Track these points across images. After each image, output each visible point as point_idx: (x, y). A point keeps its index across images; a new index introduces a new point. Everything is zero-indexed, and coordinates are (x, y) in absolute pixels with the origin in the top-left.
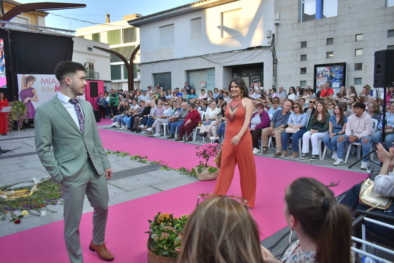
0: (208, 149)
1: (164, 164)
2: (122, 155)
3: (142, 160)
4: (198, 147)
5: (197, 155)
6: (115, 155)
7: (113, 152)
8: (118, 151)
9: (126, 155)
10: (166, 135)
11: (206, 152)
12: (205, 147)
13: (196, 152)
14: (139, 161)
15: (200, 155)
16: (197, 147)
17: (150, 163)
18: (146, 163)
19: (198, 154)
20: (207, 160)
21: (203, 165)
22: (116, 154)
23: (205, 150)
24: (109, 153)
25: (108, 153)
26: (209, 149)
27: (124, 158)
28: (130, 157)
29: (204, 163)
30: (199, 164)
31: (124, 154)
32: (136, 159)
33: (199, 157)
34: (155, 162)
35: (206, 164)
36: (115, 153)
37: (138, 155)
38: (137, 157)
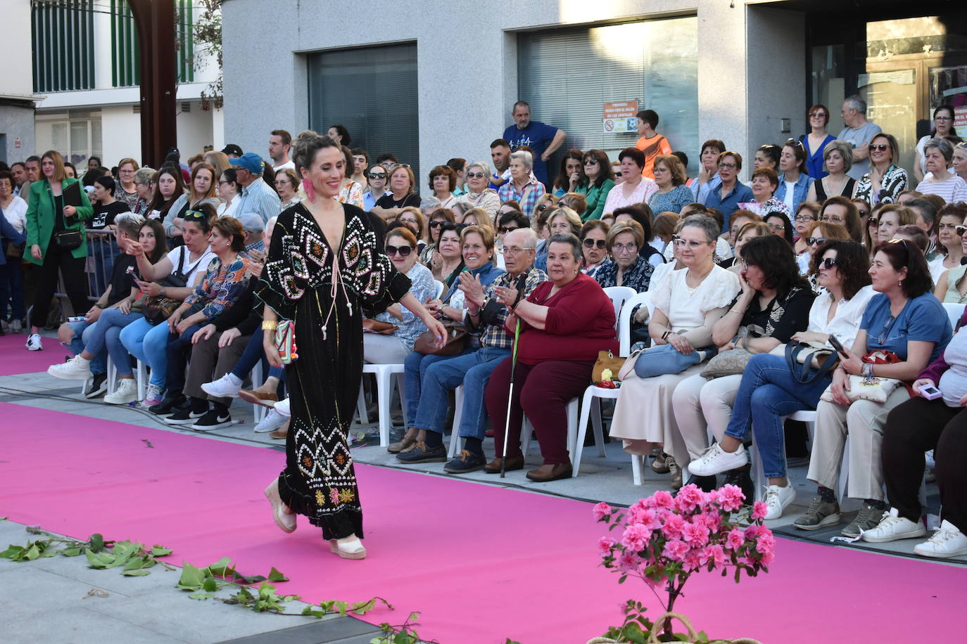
0: (678, 526)
1: (395, 620)
2: (123, 559)
3: (254, 592)
4: (614, 512)
5: (608, 563)
6: (79, 564)
7: (63, 546)
8: (99, 537)
9: (146, 559)
10: (392, 439)
11: (667, 546)
12: (661, 510)
13: (604, 546)
14: (233, 602)
15: (628, 560)
16: (608, 511)
17: (307, 613)
18: (278, 612)
19: (617, 555)
20: (674, 594)
21: (644, 628)
22: (83, 557)
23: (655, 531)
24: (42, 547)
25: (36, 550)
26: (686, 524)
27: (138, 583)
28: (175, 576)
29: (656, 615)
30: (619, 622)
31: (132, 556)
32: (211, 588)
33: (619, 575)
34: (335, 607)
35: (667, 623)
36: (76, 550)
37: (224, 563)
38: (217, 573)
